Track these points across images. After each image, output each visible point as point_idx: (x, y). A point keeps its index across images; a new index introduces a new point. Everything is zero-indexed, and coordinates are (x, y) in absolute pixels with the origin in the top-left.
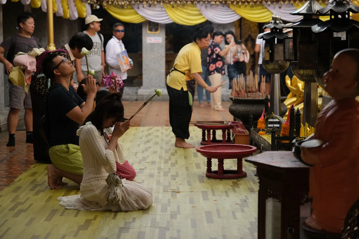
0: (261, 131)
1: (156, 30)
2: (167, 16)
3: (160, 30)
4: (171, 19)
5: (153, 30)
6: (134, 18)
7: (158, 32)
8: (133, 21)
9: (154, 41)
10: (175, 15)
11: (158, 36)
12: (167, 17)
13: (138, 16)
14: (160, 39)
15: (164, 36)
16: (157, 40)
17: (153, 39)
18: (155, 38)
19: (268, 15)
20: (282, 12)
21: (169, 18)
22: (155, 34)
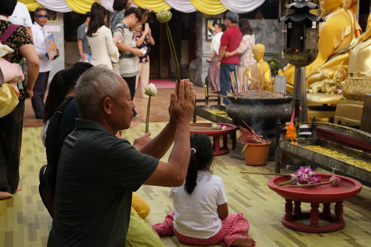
0: (293, 142)
1: (54, 19)
2: (66, 4)
3: (58, 19)
4: (70, 8)
5: (51, 19)
6: (32, 6)
7: (56, 21)
8: (31, 9)
9: (52, 30)
10: (74, 4)
11: (56, 25)
12: (66, 6)
13: (36, 4)
14: (58, 28)
15: (62, 25)
16: (56, 29)
17: (52, 28)
18: (53, 27)
19: (164, 5)
20: (177, 3)
21: (68, 7)
22: (53, 23)
